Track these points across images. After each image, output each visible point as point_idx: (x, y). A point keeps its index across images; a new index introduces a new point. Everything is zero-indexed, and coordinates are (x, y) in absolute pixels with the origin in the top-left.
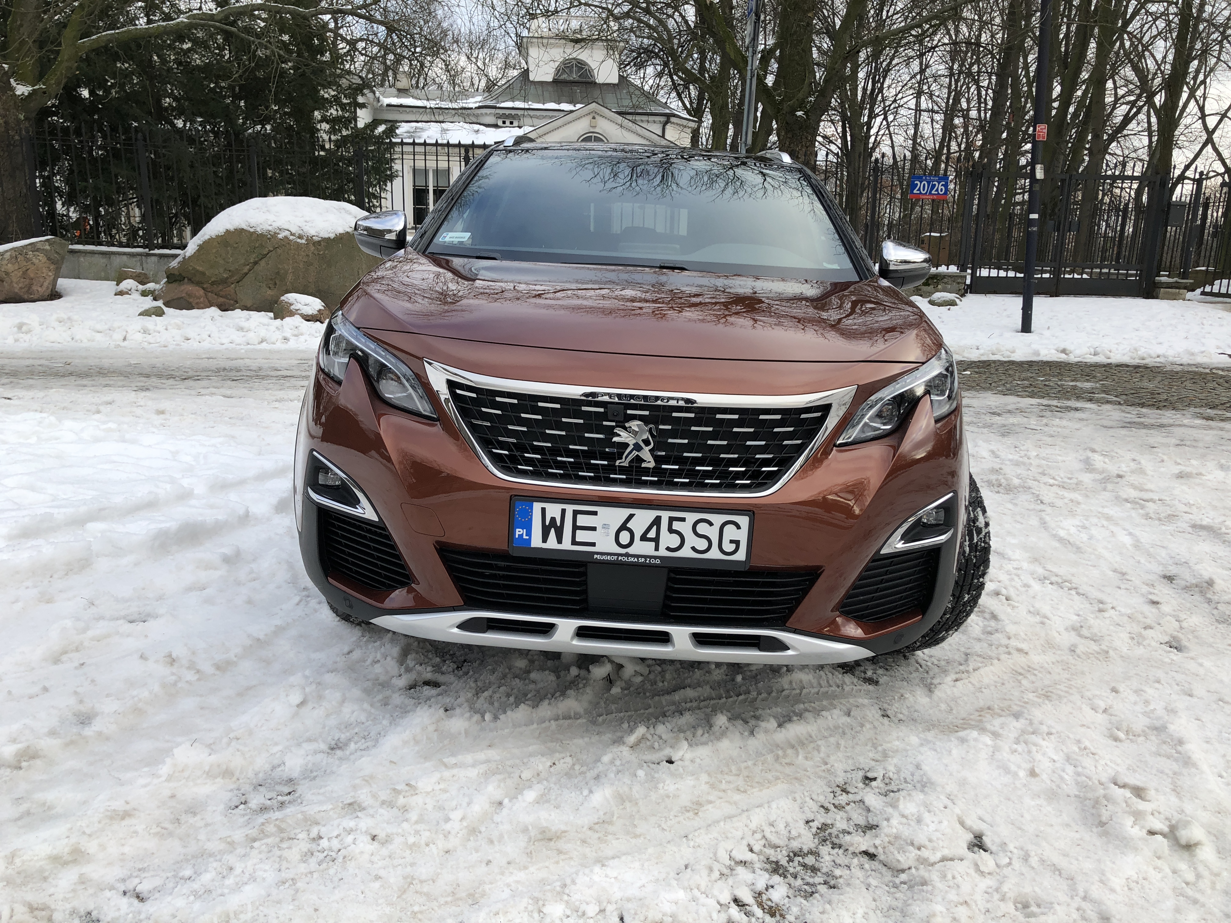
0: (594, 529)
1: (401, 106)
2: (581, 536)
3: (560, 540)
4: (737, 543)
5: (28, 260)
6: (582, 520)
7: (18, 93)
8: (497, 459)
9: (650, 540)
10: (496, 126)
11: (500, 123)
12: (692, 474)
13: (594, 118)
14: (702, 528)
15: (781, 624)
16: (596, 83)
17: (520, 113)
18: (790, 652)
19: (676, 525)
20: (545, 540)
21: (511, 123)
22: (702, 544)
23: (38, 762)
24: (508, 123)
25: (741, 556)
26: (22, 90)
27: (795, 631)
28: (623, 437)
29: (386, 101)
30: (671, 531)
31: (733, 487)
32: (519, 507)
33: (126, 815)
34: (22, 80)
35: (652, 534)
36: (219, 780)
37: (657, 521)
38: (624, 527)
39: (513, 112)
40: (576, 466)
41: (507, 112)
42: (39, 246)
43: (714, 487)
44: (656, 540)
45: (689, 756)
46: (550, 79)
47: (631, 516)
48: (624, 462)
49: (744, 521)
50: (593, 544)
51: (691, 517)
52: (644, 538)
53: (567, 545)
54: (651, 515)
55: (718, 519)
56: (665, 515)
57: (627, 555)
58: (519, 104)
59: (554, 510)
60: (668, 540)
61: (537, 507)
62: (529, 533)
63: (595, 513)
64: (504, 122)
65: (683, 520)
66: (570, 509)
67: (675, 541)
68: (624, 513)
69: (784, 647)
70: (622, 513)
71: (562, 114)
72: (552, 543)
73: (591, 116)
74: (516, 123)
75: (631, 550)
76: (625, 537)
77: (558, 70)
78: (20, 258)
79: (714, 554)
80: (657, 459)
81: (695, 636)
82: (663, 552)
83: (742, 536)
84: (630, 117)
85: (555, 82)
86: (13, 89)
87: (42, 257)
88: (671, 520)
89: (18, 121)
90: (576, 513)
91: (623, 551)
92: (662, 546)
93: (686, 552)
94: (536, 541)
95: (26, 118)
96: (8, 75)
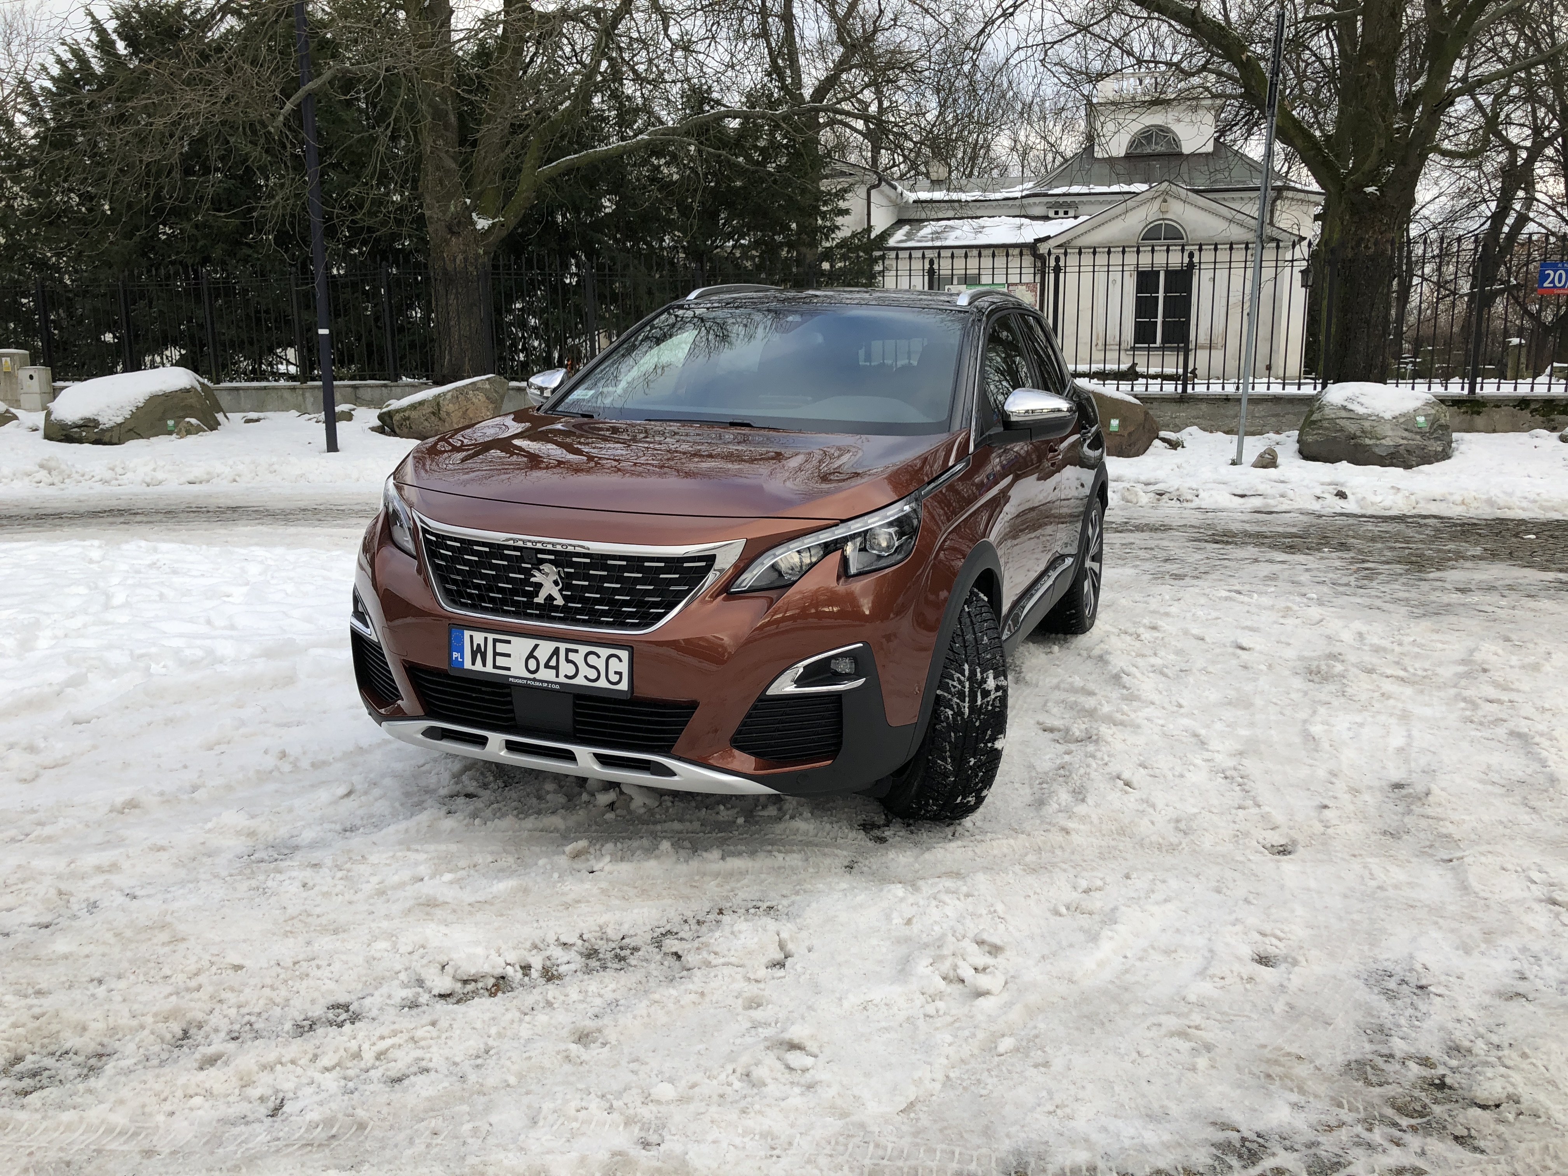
0: (509, 655)
1: (932, 201)
2: (501, 661)
3: (484, 665)
4: (620, 674)
5: (468, 400)
6: (501, 648)
7: (479, 227)
8: (448, 593)
9: (552, 668)
10: (1046, 218)
11: (1051, 214)
12: (592, 612)
13: (1165, 201)
14: (592, 659)
15: (666, 751)
16: (1181, 154)
17: (1077, 199)
18: (676, 778)
19: (572, 656)
20: (473, 664)
21: (1066, 213)
22: (593, 674)
23: (137, 811)
24: (1061, 214)
25: (624, 686)
26: (482, 224)
27: (679, 759)
28: (538, 578)
29: (911, 197)
30: (568, 661)
31: (623, 625)
32: (455, 633)
33: (162, 849)
34: (483, 214)
35: (553, 663)
36: (243, 838)
37: (556, 651)
38: (531, 655)
39: (1069, 199)
40: (504, 602)
41: (1061, 200)
42: (480, 385)
43: (608, 625)
44: (556, 668)
45: (608, 868)
46: (1122, 154)
47: (536, 646)
48: (540, 599)
49: (624, 654)
50: (509, 669)
51: (584, 649)
52: (547, 666)
53: (489, 668)
54: (552, 646)
55: (604, 652)
56: (563, 646)
57: (534, 680)
58: (1075, 189)
59: (479, 638)
60: (566, 669)
61: (467, 634)
62: (462, 657)
63: (509, 642)
64: (1056, 213)
65: (576, 651)
66: (491, 637)
67: (570, 670)
68: (532, 642)
69: (671, 773)
70: (530, 643)
71: (1127, 197)
72: (478, 666)
73: (1160, 200)
74: (1071, 213)
75: (537, 676)
76: (532, 664)
77: (1132, 144)
78: (461, 398)
79: (602, 683)
80: (565, 597)
81: (597, 756)
82: (562, 679)
83: (624, 667)
84: (1210, 195)
85: (1128, 157)
86: (473, 224)
87: (482, 397)
88: (568, 651)
89: (477, 256)
90: (495, 641)
91: (532, 676)
92: (562, 674)
93: (580, 681)
94: (468, 665)
95: (485, 253)
96: (468, 210)
